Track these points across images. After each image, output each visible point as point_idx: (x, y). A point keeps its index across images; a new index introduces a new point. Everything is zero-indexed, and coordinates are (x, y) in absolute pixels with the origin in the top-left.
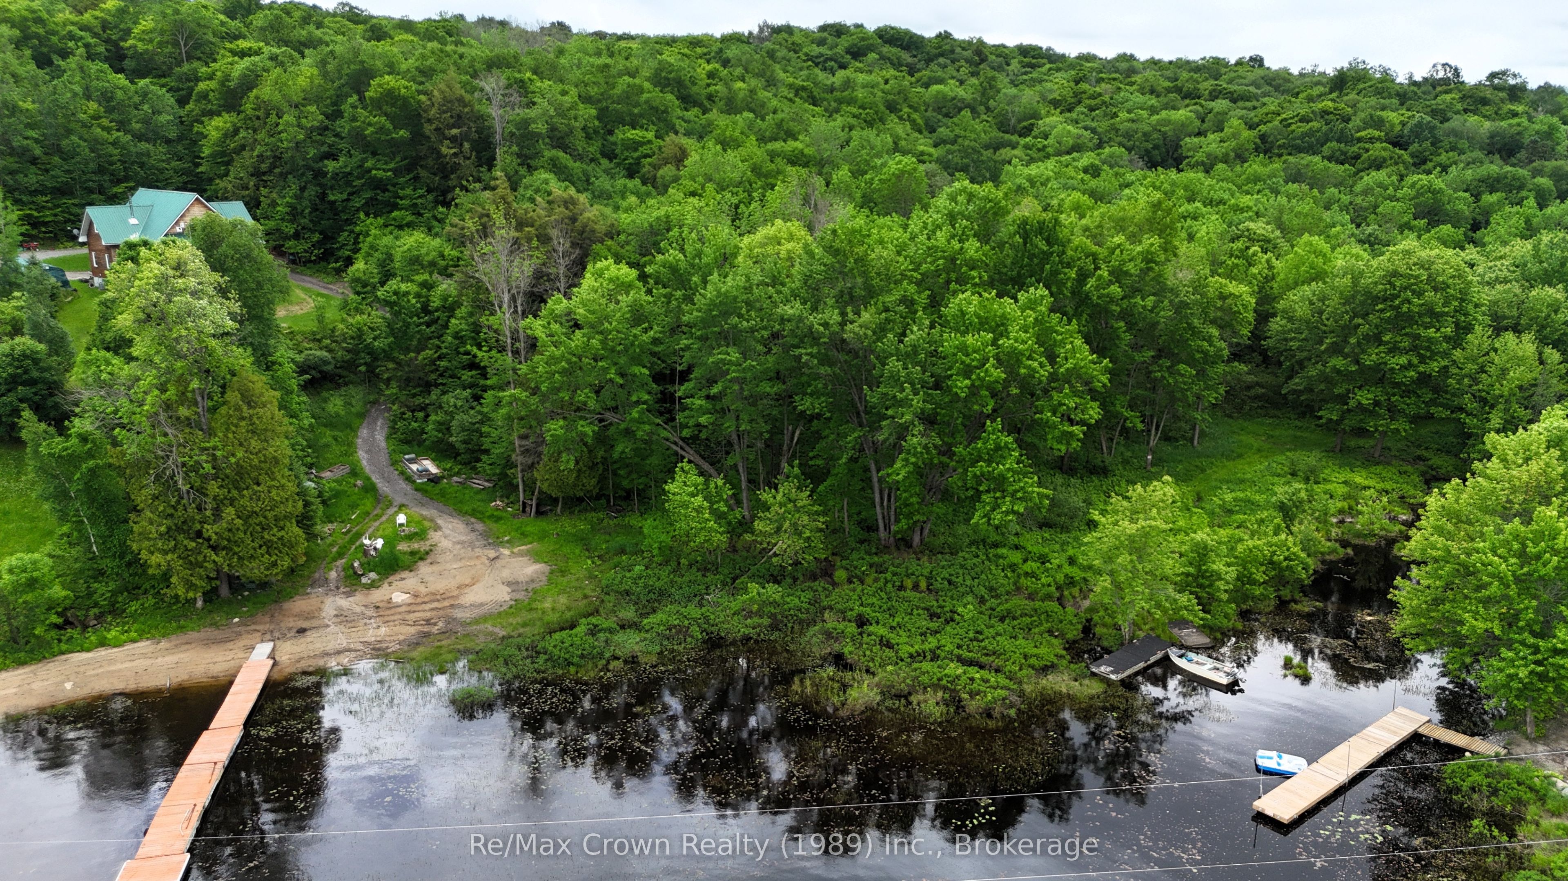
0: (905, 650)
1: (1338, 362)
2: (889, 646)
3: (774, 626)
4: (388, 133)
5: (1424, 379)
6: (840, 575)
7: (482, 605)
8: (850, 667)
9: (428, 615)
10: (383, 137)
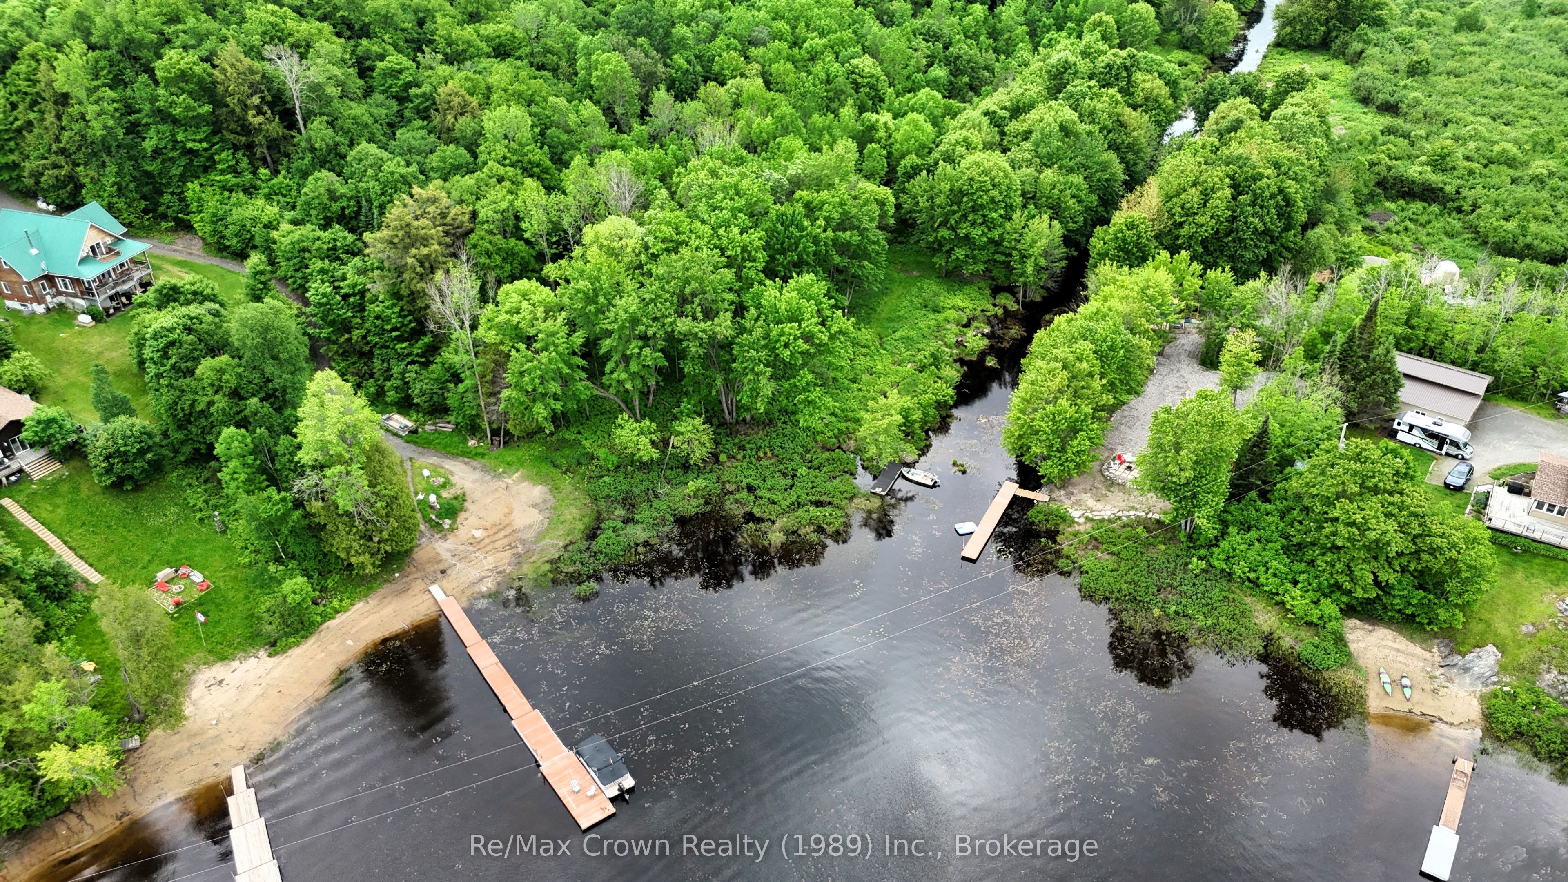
0: (784, 504)
1: (944, 233)
2: (774, 503)
3: (707, 503)
4: (194, 109)
5: (991, 241)
6: (723, 457)
7: (531, 526)
8: (760, 520)
9: (506, 541)
10: (191, 114)
